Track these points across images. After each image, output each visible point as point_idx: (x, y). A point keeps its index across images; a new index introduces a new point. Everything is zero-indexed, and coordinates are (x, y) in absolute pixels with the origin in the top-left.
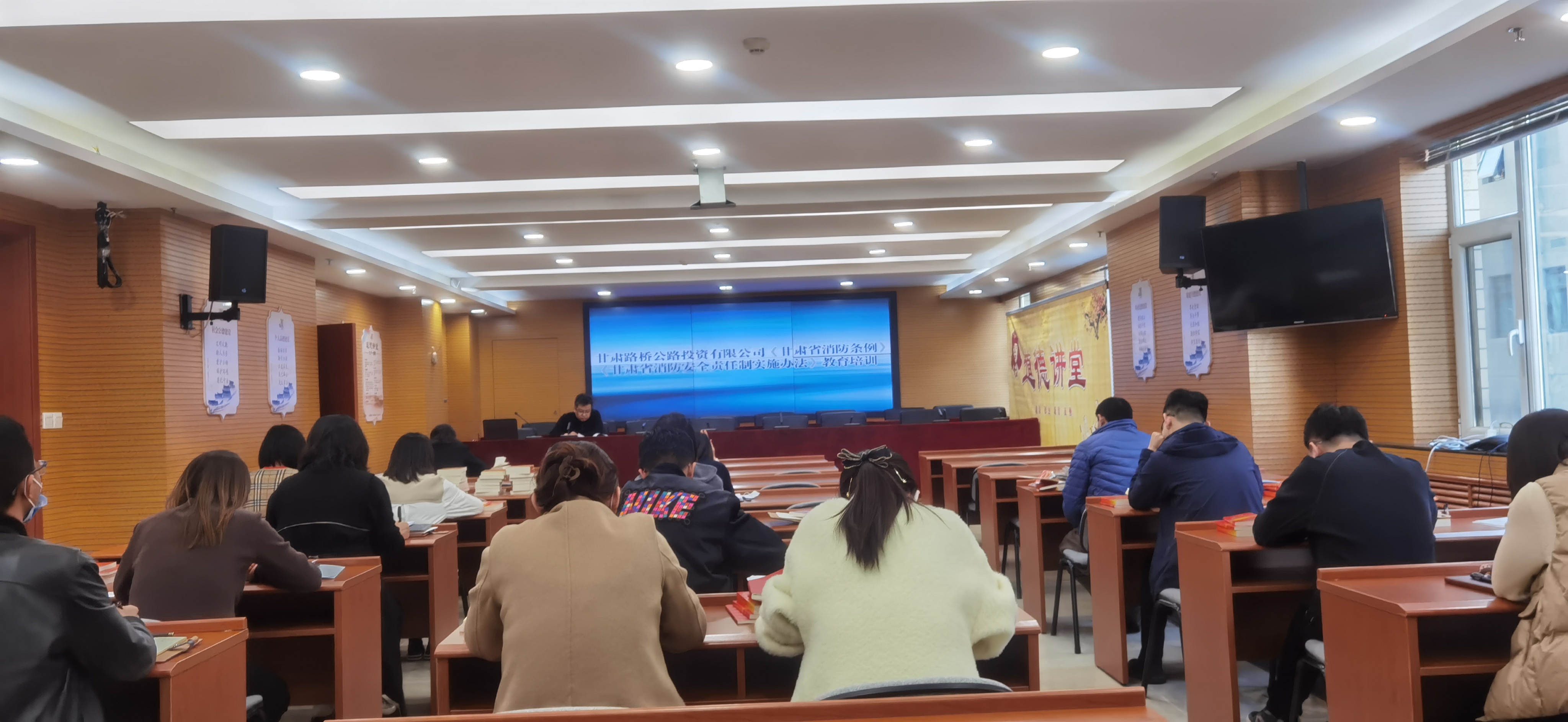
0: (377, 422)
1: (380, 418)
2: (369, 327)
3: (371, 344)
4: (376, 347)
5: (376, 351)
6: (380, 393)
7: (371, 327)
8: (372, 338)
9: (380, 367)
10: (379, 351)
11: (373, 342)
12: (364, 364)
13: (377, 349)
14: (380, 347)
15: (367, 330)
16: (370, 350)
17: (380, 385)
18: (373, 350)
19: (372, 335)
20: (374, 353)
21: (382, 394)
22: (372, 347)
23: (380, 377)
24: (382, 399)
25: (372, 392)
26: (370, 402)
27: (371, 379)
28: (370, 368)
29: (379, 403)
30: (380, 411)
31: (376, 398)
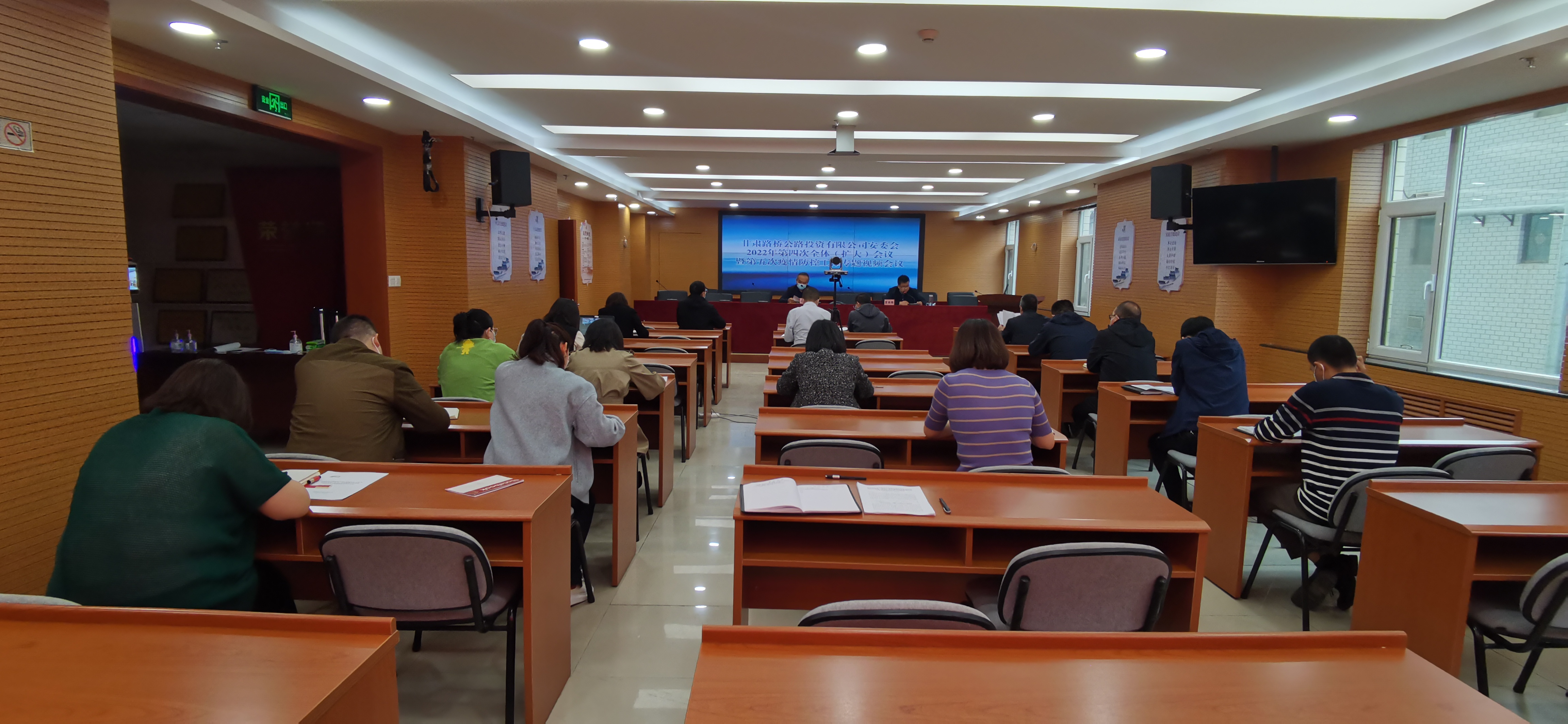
0: (589, 284)
1: (591, 282)
3: (586, 233)
4: (589, 235)
5: (589, 237)
6: (591, 265)
7: (586, 222)
8: (586, 228)
9: (591, 248)
10: (591, 237)
12: (581, 246)
14: (591, 235)
15: (584, 222)
16: (585, 237)
17: (591, 260)
18: (587, 236)
19: (586, 225)
20: (588, 239)
23: (591, 254)
24: (592, 269)
25: (586, 264)
26: (585, 271)
27: (586, 256)
28: (585, 249)
29: (590, 272)
30: (591, 277)
31: (589, 268)
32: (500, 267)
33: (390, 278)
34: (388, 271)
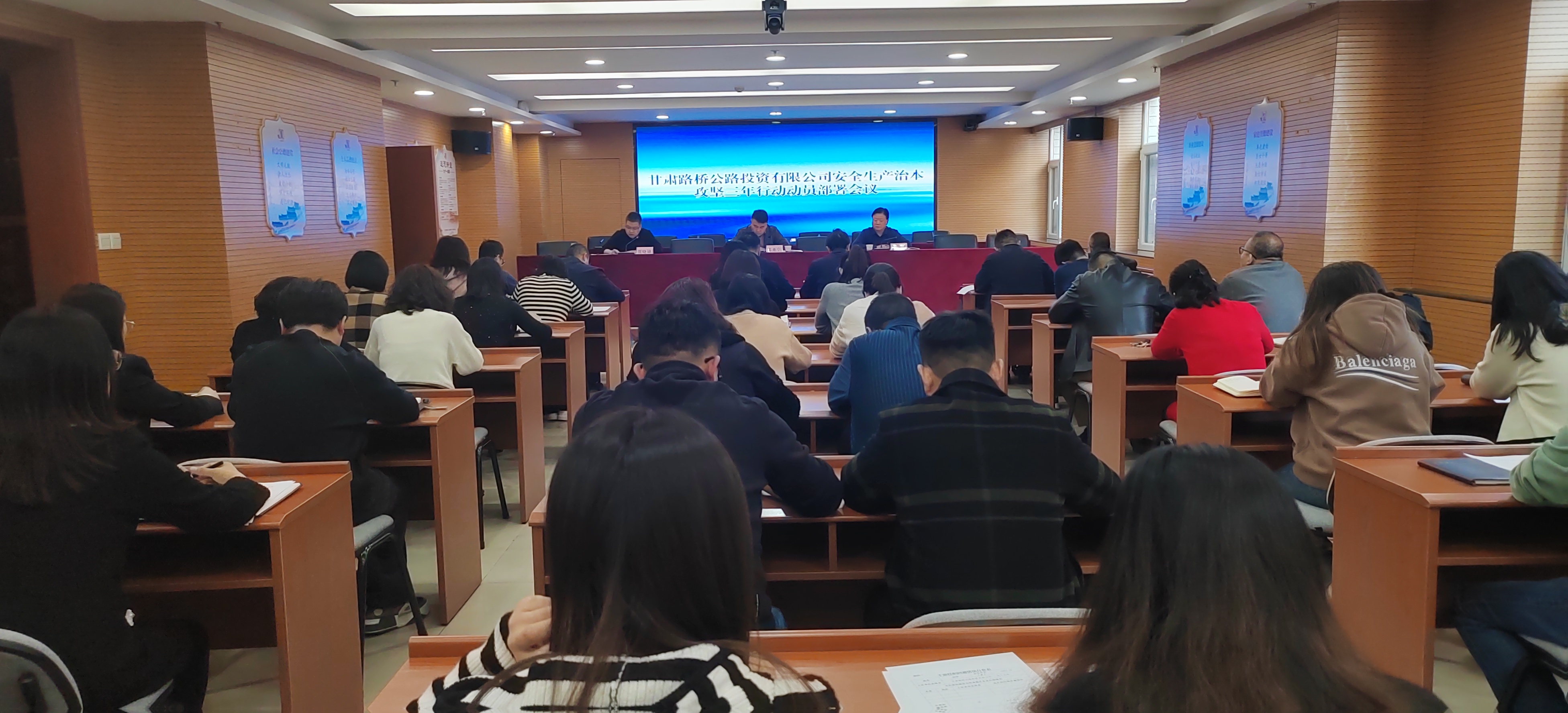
2: (443, 147)
3: (445, 163)
4: (449, 166)
5: (450, 169)
6: (455, 209)
7: (444, 146)
8: (445, 157)
9: (454, 185)
10: (453, 169)
11: (446, 161)
12: (439, 182)
13: (451, 167)
14: (454, 166)
15: (441, 150)
16: (444, 168)
17: (455, 202)
18: (447, 169)
19: (446, 154)
20: (449, 172)
21: (457, 210)
22: (446, 165)
23: (454, 196)
24: (457, 215)
25: (447, 209)
26: (445, 218)
27: (446, 196)
28: (445, 186)
29: (454, 218)
30: (456, 226)
31: (452, 214)
32: (283, 216)
33: (101, 236)
34: (95, 226)
